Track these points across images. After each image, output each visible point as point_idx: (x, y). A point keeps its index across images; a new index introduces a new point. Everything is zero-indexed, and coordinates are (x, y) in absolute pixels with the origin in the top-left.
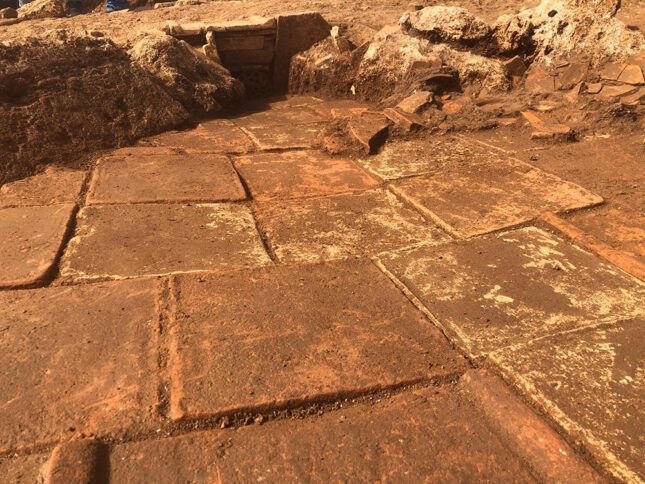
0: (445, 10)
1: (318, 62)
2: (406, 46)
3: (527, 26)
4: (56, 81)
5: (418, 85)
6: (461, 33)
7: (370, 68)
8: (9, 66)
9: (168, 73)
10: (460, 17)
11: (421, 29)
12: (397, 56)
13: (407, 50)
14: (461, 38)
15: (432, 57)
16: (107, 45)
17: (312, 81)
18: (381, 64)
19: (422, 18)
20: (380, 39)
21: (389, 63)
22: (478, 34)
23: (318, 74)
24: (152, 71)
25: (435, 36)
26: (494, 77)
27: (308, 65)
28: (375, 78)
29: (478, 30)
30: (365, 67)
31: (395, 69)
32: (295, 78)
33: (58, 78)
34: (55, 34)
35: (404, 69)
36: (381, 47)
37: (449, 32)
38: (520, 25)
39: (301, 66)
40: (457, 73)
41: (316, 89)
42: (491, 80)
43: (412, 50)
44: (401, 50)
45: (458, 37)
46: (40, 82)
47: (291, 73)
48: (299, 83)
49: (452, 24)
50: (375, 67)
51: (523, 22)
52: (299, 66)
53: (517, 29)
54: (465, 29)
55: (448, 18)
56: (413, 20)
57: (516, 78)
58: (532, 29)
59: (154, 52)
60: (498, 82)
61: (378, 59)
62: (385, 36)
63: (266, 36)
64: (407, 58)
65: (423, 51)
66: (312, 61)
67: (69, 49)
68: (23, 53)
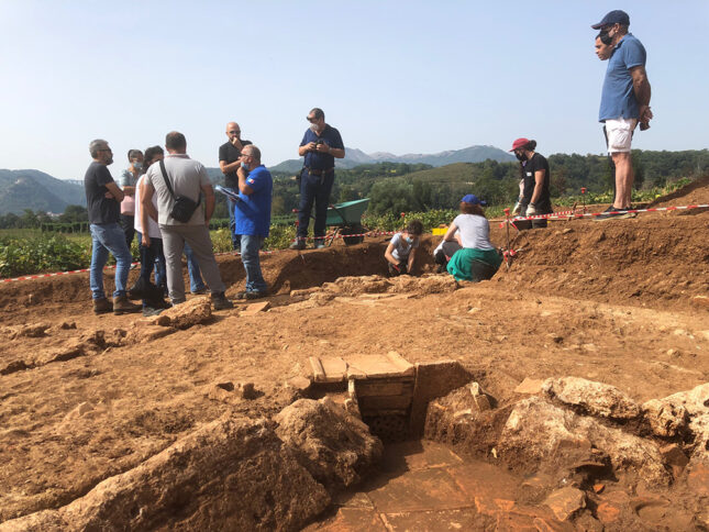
0: (591, 386)
1: (457, 414)
2: (550, 419)
3: (683, 413)
4: (215, 484)
5: (568, 474)
6: (609, 411)
7: (513, 438)
8: (179, 475)
9: (313, 445)
10: (607, 395)
11: (567, 401)
12: (541, 429)
13: (552, 424)
14: (610, 415)
15: (580, 436)
16: (263, 430)
17: (451, 434)
18: (524, 436)
19: (566, 388)
20: (523, 407)
21: (533, 435)
22: (627, 414)
23: (457, 428)
24: (298, 443)
25: (582, 410)
26: (651, 467)
27: (446, 415)
28: (519, 450)
29: (627, 410)
30: (508, 437)
31: (540, 443)
32: (432, 425)
33: (218, 479)
34: (220, 427)
35: (550, 445)
36: (524, 417)
37: (597, 408)
38: (674, 413)
39: (439, 414)
40: (609, 458)
41: (454, 442)
42: (649, 471)
43: (557, 425)
44: (546, 423)
45: (606, 414)
46: (202, 488)
47: (428, 418)
48: (436, 430)
49: (599, 401)
50: (519, 438)
51: (677, 409)
52: (436, 414)
53: (672, 417)
54: (613, 408)
55: (594, 394)
56: (556, 389)
57: (676, 469)
58: (687, 417)
59: (302, 423)
60: (657, 474)
61: (521, 429)
62: (528, 404)
63: (404, 382)
64: (552, 433)
65: (571, 426)
66: (451, 411)
67: (230, 443)
68: (192, 457)
